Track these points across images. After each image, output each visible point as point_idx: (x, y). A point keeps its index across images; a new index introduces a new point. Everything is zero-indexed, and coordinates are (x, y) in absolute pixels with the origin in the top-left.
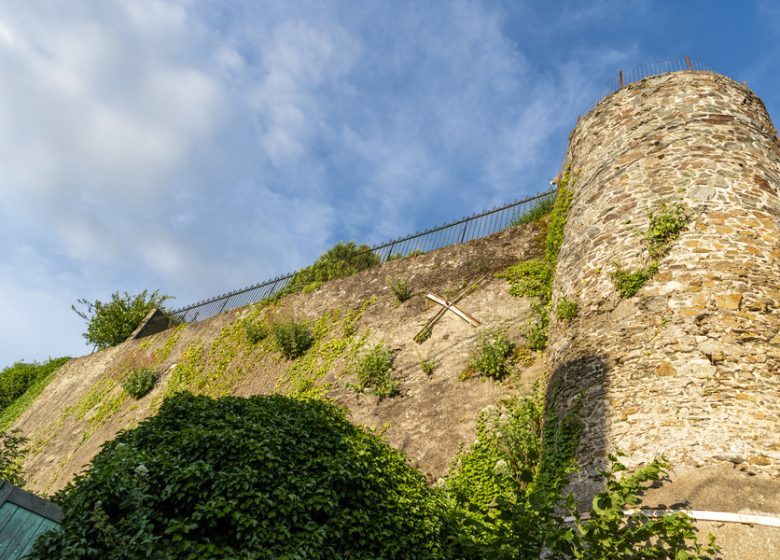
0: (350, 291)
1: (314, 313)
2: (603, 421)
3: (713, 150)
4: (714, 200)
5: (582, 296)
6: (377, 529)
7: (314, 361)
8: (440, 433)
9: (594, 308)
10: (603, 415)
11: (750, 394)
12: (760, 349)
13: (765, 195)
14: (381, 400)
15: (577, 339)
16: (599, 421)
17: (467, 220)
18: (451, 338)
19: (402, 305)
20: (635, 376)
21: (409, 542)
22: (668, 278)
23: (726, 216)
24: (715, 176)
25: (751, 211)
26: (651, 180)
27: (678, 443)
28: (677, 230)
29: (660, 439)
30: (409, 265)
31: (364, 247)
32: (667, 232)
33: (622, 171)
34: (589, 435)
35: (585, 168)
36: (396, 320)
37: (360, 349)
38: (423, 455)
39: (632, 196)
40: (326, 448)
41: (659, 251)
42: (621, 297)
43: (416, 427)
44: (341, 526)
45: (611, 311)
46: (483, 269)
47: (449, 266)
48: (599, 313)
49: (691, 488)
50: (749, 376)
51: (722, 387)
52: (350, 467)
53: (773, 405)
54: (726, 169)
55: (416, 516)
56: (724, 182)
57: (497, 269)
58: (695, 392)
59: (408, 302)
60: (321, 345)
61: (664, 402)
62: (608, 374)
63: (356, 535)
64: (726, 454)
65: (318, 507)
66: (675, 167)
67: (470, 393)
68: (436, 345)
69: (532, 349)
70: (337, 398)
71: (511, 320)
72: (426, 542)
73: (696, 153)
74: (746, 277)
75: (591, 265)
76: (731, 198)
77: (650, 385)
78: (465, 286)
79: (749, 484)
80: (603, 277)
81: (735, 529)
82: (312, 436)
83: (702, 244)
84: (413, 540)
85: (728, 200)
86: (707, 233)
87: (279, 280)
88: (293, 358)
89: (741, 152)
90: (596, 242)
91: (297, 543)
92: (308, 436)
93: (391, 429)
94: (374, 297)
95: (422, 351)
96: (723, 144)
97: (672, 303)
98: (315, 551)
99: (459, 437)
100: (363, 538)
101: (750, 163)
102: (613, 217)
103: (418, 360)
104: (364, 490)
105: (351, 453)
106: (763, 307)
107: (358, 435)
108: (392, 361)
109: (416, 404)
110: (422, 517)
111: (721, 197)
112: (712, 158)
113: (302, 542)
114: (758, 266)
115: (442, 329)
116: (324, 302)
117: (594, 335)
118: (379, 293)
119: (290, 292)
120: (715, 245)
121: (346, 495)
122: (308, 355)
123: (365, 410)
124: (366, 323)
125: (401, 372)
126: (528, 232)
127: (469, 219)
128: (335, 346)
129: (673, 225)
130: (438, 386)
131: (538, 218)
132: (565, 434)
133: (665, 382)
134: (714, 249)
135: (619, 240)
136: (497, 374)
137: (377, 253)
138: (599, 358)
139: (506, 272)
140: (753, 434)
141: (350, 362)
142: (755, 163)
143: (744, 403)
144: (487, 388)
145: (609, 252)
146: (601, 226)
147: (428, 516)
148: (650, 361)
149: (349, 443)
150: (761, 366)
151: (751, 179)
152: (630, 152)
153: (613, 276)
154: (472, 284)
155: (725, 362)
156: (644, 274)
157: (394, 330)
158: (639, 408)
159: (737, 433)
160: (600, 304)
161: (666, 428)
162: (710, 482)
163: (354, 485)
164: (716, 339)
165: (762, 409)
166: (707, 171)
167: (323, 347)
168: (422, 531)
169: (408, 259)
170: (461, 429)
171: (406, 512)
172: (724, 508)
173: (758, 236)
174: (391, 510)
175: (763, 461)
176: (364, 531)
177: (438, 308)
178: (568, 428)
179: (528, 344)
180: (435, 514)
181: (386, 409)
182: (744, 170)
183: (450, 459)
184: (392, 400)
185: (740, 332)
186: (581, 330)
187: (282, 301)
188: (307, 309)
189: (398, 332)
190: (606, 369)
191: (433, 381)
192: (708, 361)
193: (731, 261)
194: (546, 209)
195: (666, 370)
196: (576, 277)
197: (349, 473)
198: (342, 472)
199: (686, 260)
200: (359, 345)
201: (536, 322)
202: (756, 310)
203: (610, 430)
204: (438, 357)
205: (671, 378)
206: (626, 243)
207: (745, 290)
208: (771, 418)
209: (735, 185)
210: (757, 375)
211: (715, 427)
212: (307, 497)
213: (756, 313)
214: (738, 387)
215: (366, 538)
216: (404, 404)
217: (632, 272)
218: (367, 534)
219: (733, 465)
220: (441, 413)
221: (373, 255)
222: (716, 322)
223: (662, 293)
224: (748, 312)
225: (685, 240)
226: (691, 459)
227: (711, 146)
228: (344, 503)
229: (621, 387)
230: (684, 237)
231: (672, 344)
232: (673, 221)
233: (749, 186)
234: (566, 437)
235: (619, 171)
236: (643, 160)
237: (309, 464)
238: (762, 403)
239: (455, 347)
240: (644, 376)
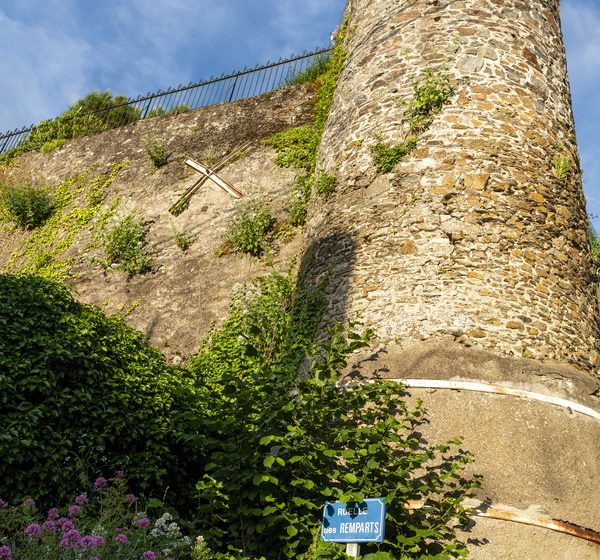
0: (98, 153)
1: (55, 177)
2: (345, 298)
3: (489, 15)
4: (481, 73)
5: (342, 170)
6: (101, 407)
7: (55, 233)
8: (192, 311)
9: (351, 183)
10: (346, 292)
11: (480, 272)
12: (496, 230)
13: (531, 70)
14: (131, 276)
15: (332, 215)
16: (342, 298)
17: (237, 76)
18: (210, 210)
19: (158, 172)
20: (380, 254)
21: (137, 418)
22: (424, 154)
23: (489, 91)
24: (486, 45)
25: (514, 87)
26: (424, 44)
27: (409, 319)
28: (439, 103)
29: (394, 315)
30: (168, 124)
31: (121, 99)
32: (431, 105)
33: (396, 32)
34: (332, 312)
35: (361, 24)
36: (150, 189)
37: (108, 220)
38: (172, 334)
39: (403, 62)
40: (43, 327)
41: (420, 125)
42: (378, 172)
43: (168, 305)
44: (59, 405)
45: (366, 187)
46: (250, 134)
47: (213, 128)
48: (356, 188)
49: (414, 359)
50: (481, 255)
51: (456, 265)
52: (71, 347)
53: (498, 283)
54: (497, 39)
55: (145, 393)
56: (494, 53)
57: (265, 135)
58: (432, 269)
59: (165, 168)
60: (63, 215)
61: (402, 280)
62: (356, 251)
63: (77, 414)
64: (450, 328)
65: (33, 388)
66: (449, 32)
67: (226, 270)
68: (193, 217)
69: (293, 224)
70: (80, 274)
71: (275, 193)
72: (155, 417)
73: (472, 17)
74: (497, 157)
75: (353, 136)
76: (497, 72)
77: (392, 263)
78: (228, 153)
79: (463, 355)
80: (364, 149)
81: (445, 394)
82: (26, 315)
83: (461, 120)
84: (141, 416)
85: (494, 74)
86: (468, 108)
87: (12, 135)
88: (30, 229)
89: (516, 21)
90: (362, 111)
91: (8, 424)
92: (22, 315)
93: (140, 307)
94: (126, 160)
95: (178, 224)
96: (500, 10)
97: (424, 181)
98: (28, 431)
99: (211, 315)
100: (85, 416)
101: (523, 34)
102: (381, 83)
103: (173, 234)
104: (86, 369)
105: (73, 332)
106: (506, 188)
107: (84, 313)
108: (144, 234)
109: (168, 280)
110: (153, 395)
111: (488, 70)
112: (487, 25)
113: (13, 423)
114: (510, 146)
115: (200, 200)
116: (68, 164)
117: (347, 211)
118: (132, 157)
119: (26, 150)
120: (474, 122)
121: (66, 375)
122: (47, 226)
123: (112, 287)
124: (117, 191)
125: (154, 246)
126: (301, 94)
127: (239, 74)
128: (80, 216)
129: (437, 98)
130: (193, 262)
131: (314, 78)
132: (309, 310)
133: (406, 260)
134: (472, 125)
135: (384, 110)
136: (255, 250)
137: (136, 106)
138: (349, 236)
139: (273, 139)
140: (475, 310)
141: (97, 235)
142: (528, 34)
143: (472, 280)
144: (245, 264)
145: (372, 123)
146: (368, 93)
147: (159, 392)
148: (396, 240)
149: (70, 321)
150: (493, 246)
151: (521, 52)
152: (408, 10)
153: (373, 149)
154: (236, 151)
155: (463, 241)
156: (402, 149)
157: (147, 200)
158: (379, 285)
159: (462, 309)
160: (357, 179)
161: (401, 304)
162: (431, 354)
163: (75, 365)
164: (458, 219)
165: (488, 286)
166: (479, 40)
167: (65, 216)
168: (151, 408)
169: (167, 117)
170: (215, 308)
171: (135, 389)
172: (438, 376)
173: (516, 114)
174: (118, 389)
175: (480, 334)
176: (86, 409)
177: (197, 176)
178: (313, 305)
179: (290, 219)
180: (167, 390)
181: (135, 286)
182: (516, 42)
183: (201, 338)
184: (142, 276)
185: (481, 212)
186: (337, 205)
187: (16, 161)
188: (46, 171)
189: (151, 203)
190: (355, 246)
191: (188, 256)
192: (448, 240)
193: (485, 139)
194: (323, 68)
195: (409, 248)
196: (338, 148)
197: (68, 353)
198: (59, 352)
199: (444, 136)
200: (107, 216)
201: (298, 195)
202: (499, 191)
203: (351, 306)
204: (195, 231)
205: (412, 257)
206: (390, 115)
207: (493, 171)
208: (494, 295)
209: (504, 58)
210: (489, 254)
211: (444, 304)
212: (20, 377)
213: (499, 194)
214: (470, 266)
215: (87, 416)
216: (155, 281)
217: (392, 147)
218: (89, 412)
219: (453, 338)
220: (195, 290)
221: (132, 110)
222: (461, 202)
223: (417, 170)
224: (493, 193)
225: (446, 114)
226: (418, 333)
227: (488, 11)
228: (63, 383)
229: (366, 265)
230: (446, 110)
231: (418, 222)
232: (437, 93)
233: (517, 59)
234: (310, 314)
235: (394, 31)
236: (418, 21)
237: (22, 345)
238: (489, 281)
239: (214, 221)
240: (389, 254)
